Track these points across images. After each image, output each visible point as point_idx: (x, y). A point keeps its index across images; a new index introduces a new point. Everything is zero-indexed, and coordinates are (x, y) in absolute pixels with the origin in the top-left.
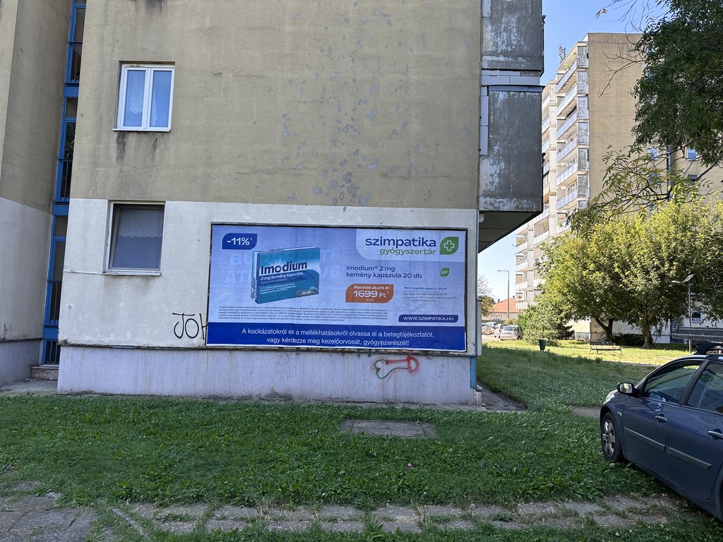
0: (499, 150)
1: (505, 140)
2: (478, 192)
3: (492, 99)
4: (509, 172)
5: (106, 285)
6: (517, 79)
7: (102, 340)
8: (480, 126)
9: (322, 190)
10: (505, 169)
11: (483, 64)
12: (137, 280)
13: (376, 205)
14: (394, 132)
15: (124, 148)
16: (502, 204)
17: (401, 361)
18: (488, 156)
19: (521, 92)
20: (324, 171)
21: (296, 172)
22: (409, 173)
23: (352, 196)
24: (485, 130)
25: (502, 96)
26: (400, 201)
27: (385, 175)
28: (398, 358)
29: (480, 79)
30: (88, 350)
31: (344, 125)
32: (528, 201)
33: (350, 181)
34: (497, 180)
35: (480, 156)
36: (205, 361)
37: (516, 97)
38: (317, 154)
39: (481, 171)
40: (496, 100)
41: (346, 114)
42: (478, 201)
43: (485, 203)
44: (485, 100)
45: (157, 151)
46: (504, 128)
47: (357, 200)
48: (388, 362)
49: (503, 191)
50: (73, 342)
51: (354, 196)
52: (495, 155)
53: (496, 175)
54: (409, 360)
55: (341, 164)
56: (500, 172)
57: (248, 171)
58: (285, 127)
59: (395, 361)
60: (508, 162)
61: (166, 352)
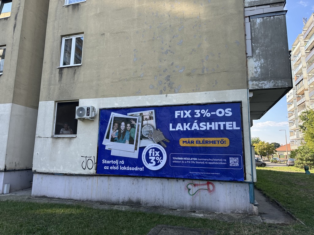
0: (259, 52)
1: (262, 46)
2: (247, 78)
3: (252, 24)
4: (267, 65)
5: (53, 142)
6: (268, 9)
7: (50, 170)
8: (245, 40)
9: (154, 87)
10: (264, 63)
11: (246, 5)
12: (66, 140)
13: (184, 92)
14: (193, 50)
15: (62, 75)
16: (263, 85)
17: (203, 184)
18: (252, 57)
19: (271, 16)
20: (155, 76)
21: (141, 79)
22: (203, 72)
23: (170, 88)
24: (249, 42)
25: (259, 21)
26: (198, 88)
27: (189, 75)
28: (201, 182)
29: (244, 13)
30: (45, 175)
31: (165, 50)
32: (281, 81)
33: (169, 80)
34: (259, 70)
35: (247, 57)
36: (97, 182)
37: (268, 20)
38: (151, 68)
39: (248, 66)
40: (255, 24)
41: (166, 44)
42: (248, 84)
43: (252, 85)
44: (248, 25)
45: (76, 75)
46: (261, 39)
47: (173, 90)
48: (195, 185)
49: (264, 77)
50: (38, 171)
51: (171, 88)
52: (257, 56)
53: (258, 67)
54: (208, 184)
55: (164, 71)
56: (261, 65)
57: (117, 81)
58: (135, 56)
59: (200, 185)
60: (266, 59)
61: (78, 177)
